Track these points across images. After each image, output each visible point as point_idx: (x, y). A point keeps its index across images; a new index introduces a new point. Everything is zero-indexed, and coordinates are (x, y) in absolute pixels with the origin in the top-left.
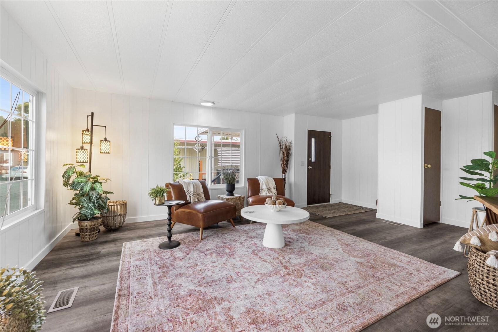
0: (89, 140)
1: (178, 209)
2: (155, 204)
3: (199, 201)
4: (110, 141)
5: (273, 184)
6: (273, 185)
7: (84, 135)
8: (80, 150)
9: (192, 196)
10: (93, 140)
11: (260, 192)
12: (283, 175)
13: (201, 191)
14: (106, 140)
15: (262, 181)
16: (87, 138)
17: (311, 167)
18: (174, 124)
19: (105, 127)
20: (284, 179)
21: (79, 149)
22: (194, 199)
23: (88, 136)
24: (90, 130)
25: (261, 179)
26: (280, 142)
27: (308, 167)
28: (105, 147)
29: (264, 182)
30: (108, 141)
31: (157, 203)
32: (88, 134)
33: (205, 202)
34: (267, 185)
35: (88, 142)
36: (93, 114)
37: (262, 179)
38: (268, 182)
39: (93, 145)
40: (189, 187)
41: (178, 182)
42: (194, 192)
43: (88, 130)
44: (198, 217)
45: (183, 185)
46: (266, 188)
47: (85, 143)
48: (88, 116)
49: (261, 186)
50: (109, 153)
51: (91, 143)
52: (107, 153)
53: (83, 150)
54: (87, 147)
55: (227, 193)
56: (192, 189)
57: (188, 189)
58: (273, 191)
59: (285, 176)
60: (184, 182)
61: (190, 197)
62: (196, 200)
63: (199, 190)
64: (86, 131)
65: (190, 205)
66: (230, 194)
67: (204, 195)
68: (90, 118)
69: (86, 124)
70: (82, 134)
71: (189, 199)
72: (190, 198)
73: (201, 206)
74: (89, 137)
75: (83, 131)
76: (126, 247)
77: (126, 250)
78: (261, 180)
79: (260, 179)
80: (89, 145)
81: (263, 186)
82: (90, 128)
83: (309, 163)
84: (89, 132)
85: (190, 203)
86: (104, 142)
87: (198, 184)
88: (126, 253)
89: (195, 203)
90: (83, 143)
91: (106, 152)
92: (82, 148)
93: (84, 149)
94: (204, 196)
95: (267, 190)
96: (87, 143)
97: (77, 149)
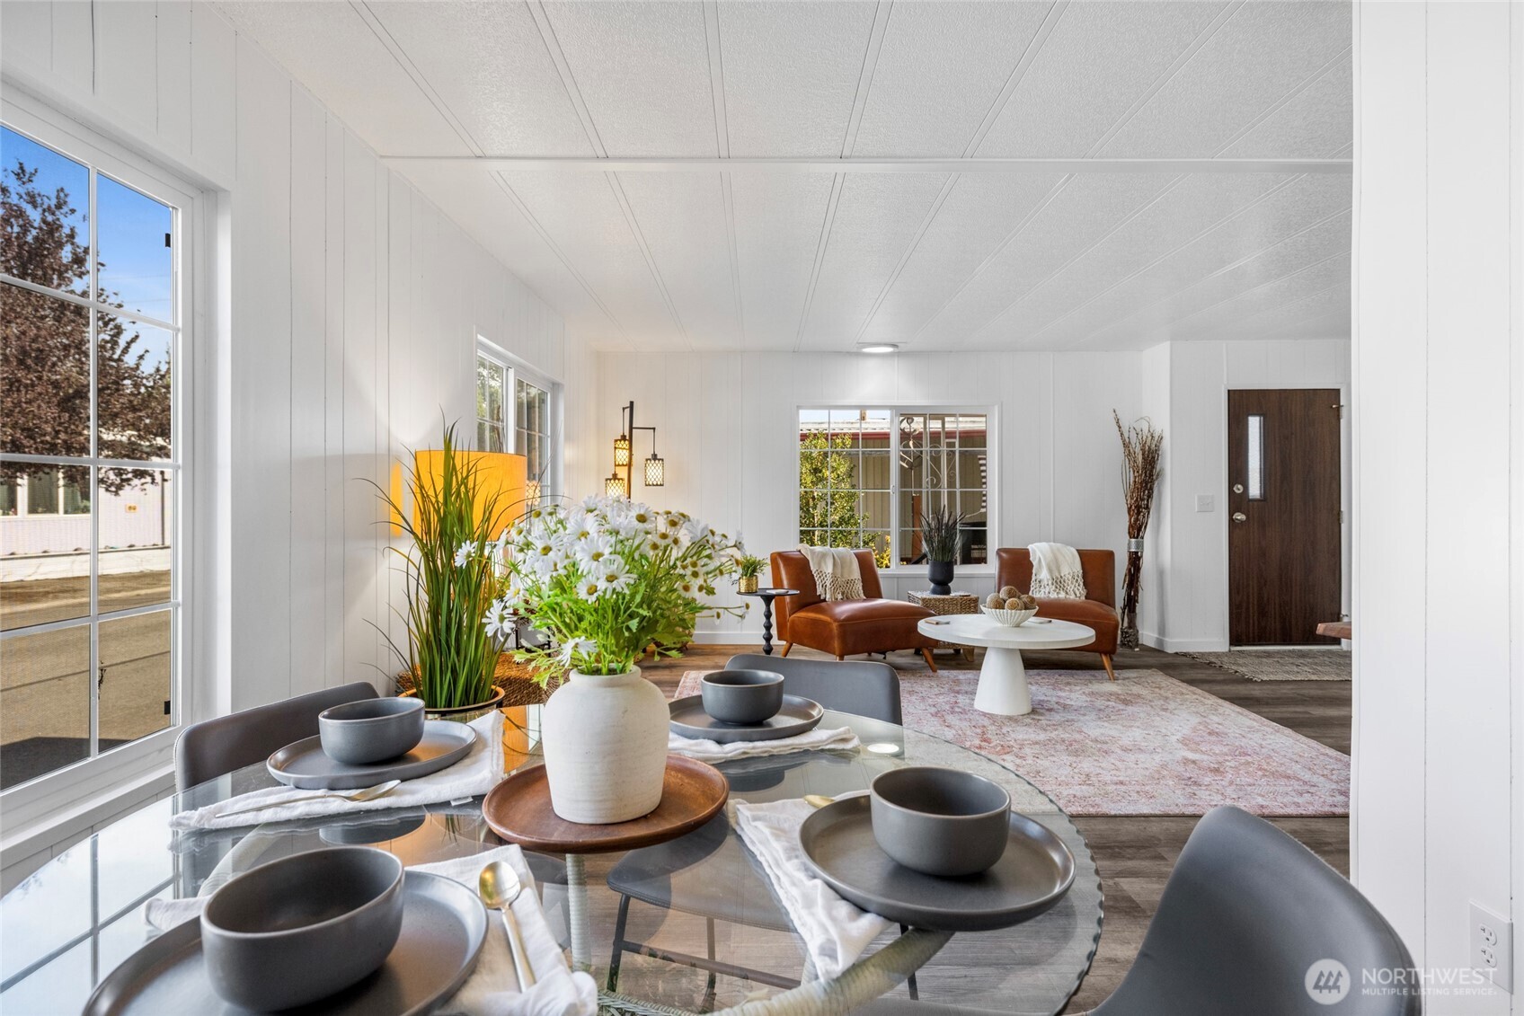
0: (627, 460)
1: (794, 613)
2: (739, 593)
3: (847, 598)
4: (663, 460)
5: (1072, 567)
6: (1074, 570)
7: (621, 451)
8: (612, 481)
9: (828, 585)
10: (634, 457)
11: (1032, 589)
12: (1133, 540)
13: (856, 573)
14: (655, 457)
15: (1040, 559)
16: (622, 456)
17: (1240, 516)
18: (799, 407)
19: (654, 429)
20: (1136, 553)
21: (610, 480)
22: (833, 593)
23: (625, 451)
24: (627, 438)
25: (1039, 552)
26: (1126, 435)
27: (1231, 514)
28: (655, 472)
29: (1045, 559)
30: (659, 460)
31: (743, 590)
32: (625, 446)
33: (864, 600)
34: (1054, 568)
35: (625, 463)
36: (632, 403)
37: (1041, 552)
38: (1056, 559)
39: (633, 468)
40: (823, 564)
41: (800, 551)
42: (834, 575)
43: (624, 438)
44: (831, 630)
45: (809, 558)
46: (1049, 577)
47: (619, 465)
48: (624, 409)
49: (1034, 571)
50: (661, 485)
51: (629, 465)
52: (657, 485)
53: (617, 481)
54: (623, 473)
55: (932, 585)
56: (828, 569)
57: (820, 567)
58: (1070, 588)
59: (1140, 545)
60: (813, 552)
61: (824, 586)
62: (840, 597)
63: (850, 572)
64: (620, 441)
65: (823, 604)
66: (939, 588)
67: (863, 587)
68: (627, 411)
69: (621, 427)
70: (615, 448)
71: (823, 592)
72: (824, 589)
73: (845, 609)
74: (627, 453)
75: (616, 441)
76: (689, 677)
77: (688, 680)
78: (1039, 554)
79: (1034, 551)
80: (627, 468)
81: (1041, 574)
82: (627, 434)
83: (1237, 502)
84: (627, 442)
85: (824, 600)
86: (653, 462)
87: (848, 558)
88: (687, 685)
89: (836, 603)
90: (616, 465)
91: (655, 483)
92: (615, 477)
93: (619, 479)
94: (861, 588)
95: (1050, 583)
96: (623, 465)
97: (607, 480)
